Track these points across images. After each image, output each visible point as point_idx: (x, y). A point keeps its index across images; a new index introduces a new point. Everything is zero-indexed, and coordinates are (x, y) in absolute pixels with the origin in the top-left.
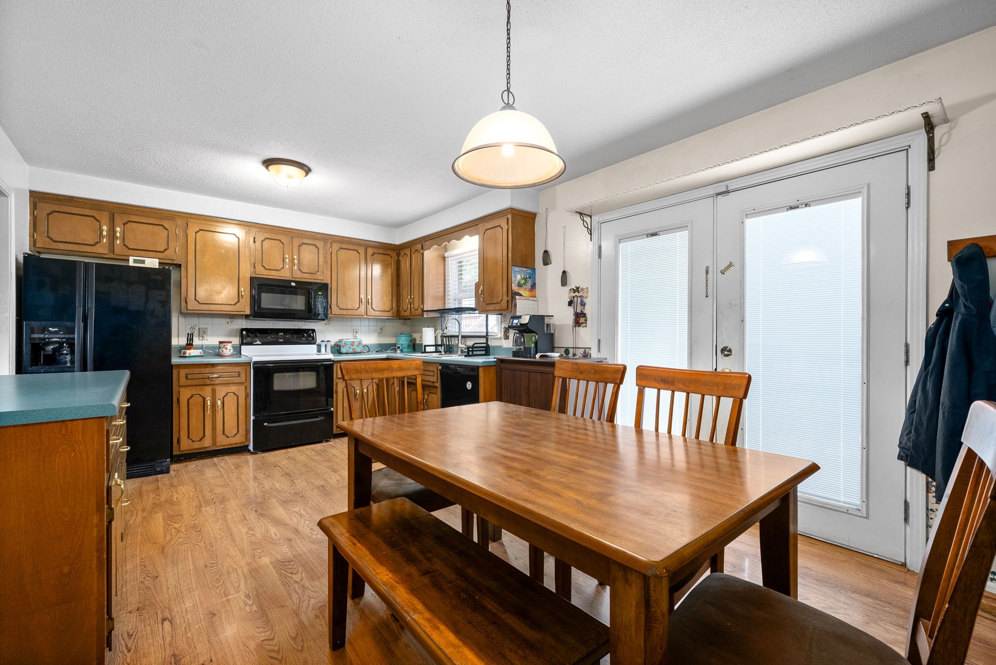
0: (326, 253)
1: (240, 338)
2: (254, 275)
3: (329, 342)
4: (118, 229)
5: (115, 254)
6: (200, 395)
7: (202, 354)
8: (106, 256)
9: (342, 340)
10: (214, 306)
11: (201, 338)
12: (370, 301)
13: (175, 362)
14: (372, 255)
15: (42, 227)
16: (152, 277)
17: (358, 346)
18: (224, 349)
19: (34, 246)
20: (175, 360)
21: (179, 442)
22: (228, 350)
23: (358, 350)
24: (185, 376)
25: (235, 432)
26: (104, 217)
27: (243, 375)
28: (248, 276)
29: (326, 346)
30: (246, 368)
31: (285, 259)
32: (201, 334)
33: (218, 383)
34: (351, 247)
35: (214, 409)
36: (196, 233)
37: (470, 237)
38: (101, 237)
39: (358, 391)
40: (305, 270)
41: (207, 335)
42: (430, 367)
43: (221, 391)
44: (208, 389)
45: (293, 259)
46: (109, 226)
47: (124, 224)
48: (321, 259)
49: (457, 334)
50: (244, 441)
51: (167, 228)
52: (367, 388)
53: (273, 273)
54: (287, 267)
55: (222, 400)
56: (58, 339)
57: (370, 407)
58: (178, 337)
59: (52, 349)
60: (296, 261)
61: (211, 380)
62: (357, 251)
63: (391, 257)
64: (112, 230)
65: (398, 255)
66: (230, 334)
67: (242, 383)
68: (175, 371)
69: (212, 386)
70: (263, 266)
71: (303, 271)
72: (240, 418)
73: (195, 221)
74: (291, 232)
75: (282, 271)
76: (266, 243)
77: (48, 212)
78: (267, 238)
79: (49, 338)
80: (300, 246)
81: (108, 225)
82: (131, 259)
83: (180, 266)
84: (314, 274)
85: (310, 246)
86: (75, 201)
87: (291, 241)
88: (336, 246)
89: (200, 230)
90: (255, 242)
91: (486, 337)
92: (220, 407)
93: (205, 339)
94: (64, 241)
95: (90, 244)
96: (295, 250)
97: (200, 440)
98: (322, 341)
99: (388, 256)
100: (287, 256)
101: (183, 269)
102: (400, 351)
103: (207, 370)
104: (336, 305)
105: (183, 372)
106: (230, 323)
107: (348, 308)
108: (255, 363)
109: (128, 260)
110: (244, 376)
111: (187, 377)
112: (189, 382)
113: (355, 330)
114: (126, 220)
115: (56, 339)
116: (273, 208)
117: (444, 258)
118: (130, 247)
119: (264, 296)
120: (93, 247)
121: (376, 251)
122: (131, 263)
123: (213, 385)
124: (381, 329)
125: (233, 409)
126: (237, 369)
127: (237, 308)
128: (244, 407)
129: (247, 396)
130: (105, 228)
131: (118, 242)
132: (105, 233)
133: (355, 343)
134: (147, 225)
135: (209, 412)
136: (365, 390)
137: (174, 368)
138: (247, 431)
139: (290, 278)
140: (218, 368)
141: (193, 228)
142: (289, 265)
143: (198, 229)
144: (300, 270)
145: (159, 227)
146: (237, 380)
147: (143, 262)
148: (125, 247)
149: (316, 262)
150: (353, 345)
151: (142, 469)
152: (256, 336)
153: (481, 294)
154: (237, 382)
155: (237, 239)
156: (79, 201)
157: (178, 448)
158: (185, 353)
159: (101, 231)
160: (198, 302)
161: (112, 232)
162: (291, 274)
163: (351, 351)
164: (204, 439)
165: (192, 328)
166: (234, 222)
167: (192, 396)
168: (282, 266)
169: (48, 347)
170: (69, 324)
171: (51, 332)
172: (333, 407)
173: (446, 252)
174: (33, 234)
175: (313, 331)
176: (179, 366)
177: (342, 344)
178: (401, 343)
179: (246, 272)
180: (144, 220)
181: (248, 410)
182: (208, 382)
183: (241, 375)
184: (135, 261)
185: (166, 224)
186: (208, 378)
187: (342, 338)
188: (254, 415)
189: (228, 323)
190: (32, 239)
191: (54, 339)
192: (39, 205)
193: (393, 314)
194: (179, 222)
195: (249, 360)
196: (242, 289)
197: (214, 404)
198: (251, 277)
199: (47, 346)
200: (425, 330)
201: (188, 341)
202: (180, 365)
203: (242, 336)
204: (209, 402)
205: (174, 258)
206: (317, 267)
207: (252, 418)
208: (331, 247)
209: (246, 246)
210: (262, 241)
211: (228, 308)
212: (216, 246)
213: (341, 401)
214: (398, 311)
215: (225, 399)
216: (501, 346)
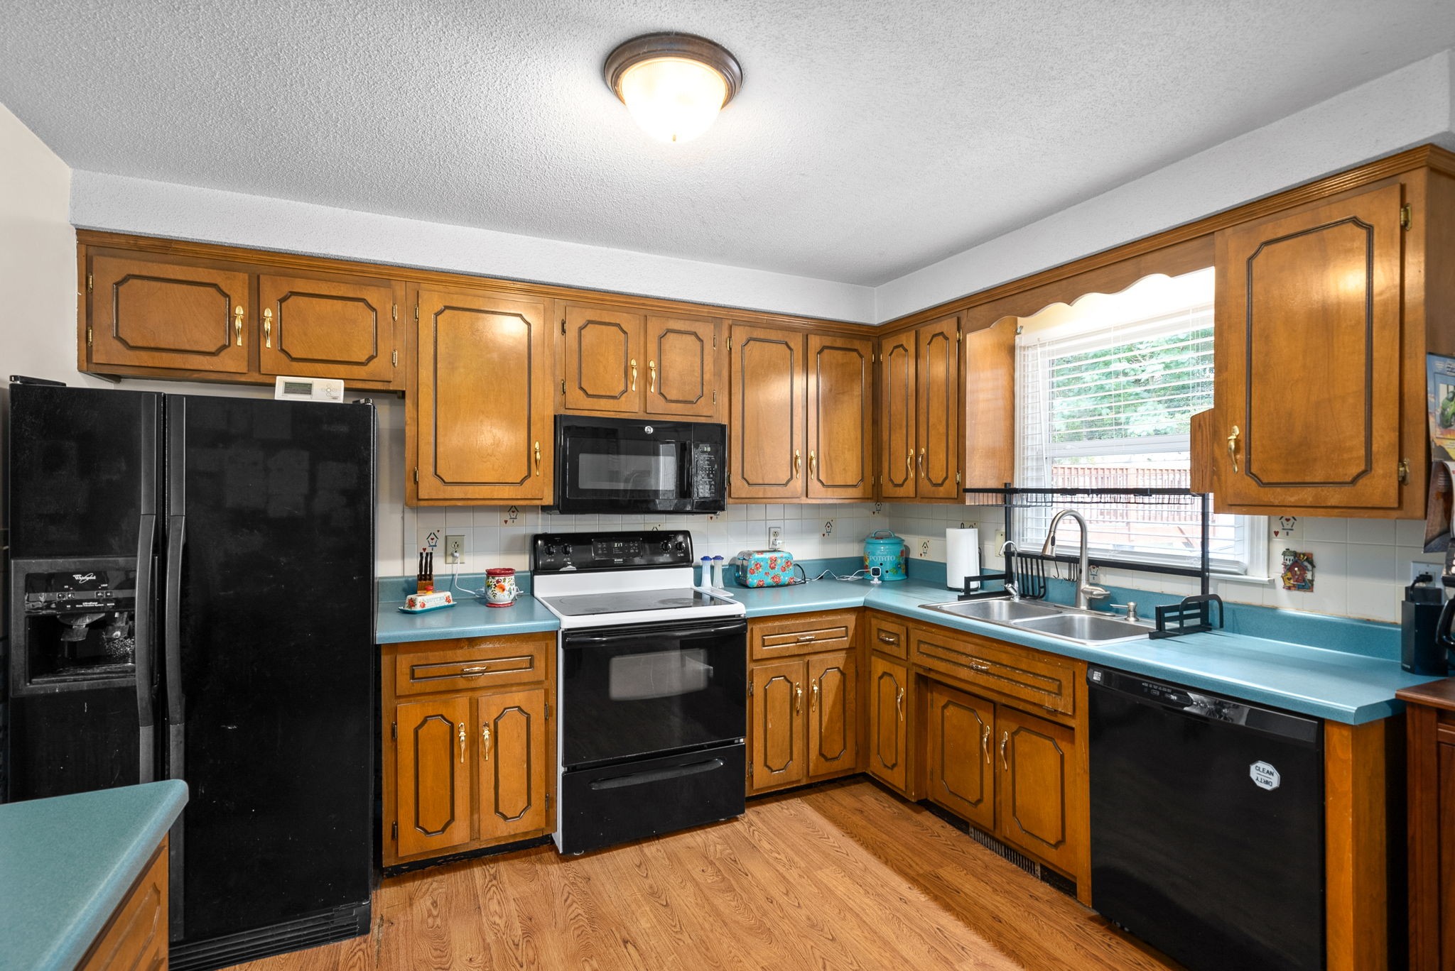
0: (719, 351)
1: (532, 557)
2: (562, 412)
3: (717, 561)
4: (268, 313)
5: (262, 372)
6: (442, 716)
7: (452, 603)
8: (243, 379)
9: (750, 554)
10: (477, 488)
11: (450, 559)
12: (814, 462)
13: (384, 638)
14: (819, 353)
15: (105, 316)
16: (325, 427)
17: (784, 570)
18: (497, 591)
19: (87, 361)
20: (387, 629)
21: (395, 836)
22: (506, 593)
23: (785, 578)
24: (408, 671)
25: (522, 804)
26: (238, 285)
27: (540, 663)
28: (549, 413)
29: (712, 568)
30: (547, 644)
31: (630, 369)
32: (450, 550)
33: (485, 685)
34: (773, 335)
35: (475, 748)
36: (437, 314)
37: (1172, 276)
38: (232, 333)
39: (800, 692)
40: (673, 394)
41: (462, 553)
42: (1040, 665)
43: (491, 705)
44: (462, 702)
45: (647, 370)
46: (250, 306)
47: (282, 301)
48: (709, 367)
49: (1077, 553)
50: (543, 826)
51: (374, 306)
52: (820, 681)
53: (603, 404)
54: (634, 389)
55: (492, 726)
56: (96, 604)
57: (826, 728)
58: (403, 558)
59: (87, 626)
60: (654, 374)
61: (467, 679)
62: (787, 344)
63: (859, 354)
64: (256, 316)
65: (877, 349)
66: (510, 549)
67: (538, 683)
68: (385, 660)
69: (470, 694)
70: (581, 388)
71: (668, 397)
72: (532, 771)
73: (436, 287)
74: (643, 304)
75: (623, 398)
76: (589, 333)
77: (119, 279)
78: (590, 322)
79: (73, 602)
80: (661, 337)
81: (247, 305)
82: (280, 381)
83: (402, 395)
84: (691, 402)
85: (684, 336)
86: (176, 250)
87: (642, 325)
88: (740, 335)
89: (447, 308)
90: (564, 331)
91: (1202, 574)
92: (487, 743)
93: (459, 561)
94: (153, 345)
95: (207, 350)
96: (652, 347)
97: (443, 830)
98: (705, 558)
99: (855, 354)
100: (633, 363)
101: (408, 401)
102: (879, 579)
103: (460, 654)
104: (740, 477)
105: (404, 662)
106: (510, 521)
107: (766, 483)
108: (569, 633)
109: (273, 385)
110: (543, 665)
111: (413, 672)
112: (419, 686)
113: (772, 530)
114: (285, 290)
115: (91, 604)
116: (605, 249)
117: (1011, 350)
118: (294, 356)
119: (585, 459)
120: (215, 359)
121: (828, 341)
122: (279, 394)
123: (473, 689)
124: (829, 525)
125: (518, 749)
126: (527, 648)
127: (527, 490)
128: (543, 742)
129: (549, 712)
130: (239, 311)
131: (269, 345)
132: (238, 324)
133: (779, 561)
134: (330, 302)
135: (462, 760)
136: (816, 688)
137: (383, 651)
138: (550, 801)
139: (641, 416)
140: (483, 646)
141: (432, 301)
142: (638, 386)
143: (441, 307)
144: (661, 394)
145: (356, 303)
146: (527, 675)
147: (307, 389)
148: (282, 355)
149: (698, 373)
150: (773, 568)
151: (305, 929)
152: (567, 553)
153: (1237, 450)
154: (526, 681)
155: (526, 326)
156: (184, 251)
157: (393, 851)
158: (412, 603)
159: (231, 317)
160: (442, 479)
161: (255, 318)
162: (642, 406)
163: (769, 581)
164: (453, 824)
165: (432, 536)
166: (518, 285)
167: (425, 721)
168: (622, 388)
169: (79, 622)
170: (121, 560)
171: (78, 587)
172: (743, 735)
173: (1017, 333)
174: (87, 333)
175: (686, 534)
176: (395, 648)
177: (752, 564)
178: (879, 559)
179: (546, 407)
180: (324, 289)
181: (550, 747)
182: (461, 683)
183: (536, 663)
184: (289, 388)
185: (372, 296)
186: (462, 673)
187: (745, 549)
188: (564, 764)
189: (506, 522)
190: (84, 345)
191: (85, 604)
192: (98, 262)
193: (864, 492)
194: (400, 290)
195: (554, 625)
196: (537, 445)
197: (474, 739)
198: (555, 416)
199: (77, 619)
200: (952, 533)
201: (421, 571)
202: (396, 644)
203: (535, 551)
204: (462, 734)
205: (389, 376)
206: (700, 387)
207: (561, 770)
208: (730, 337)
209: (546, 344)
210: (581, 329)
211: (506, 492)
212: (483, 345)
213: (762, 716)
214: (877, 486)
215: (500, 723)
216: (1274, 609)
